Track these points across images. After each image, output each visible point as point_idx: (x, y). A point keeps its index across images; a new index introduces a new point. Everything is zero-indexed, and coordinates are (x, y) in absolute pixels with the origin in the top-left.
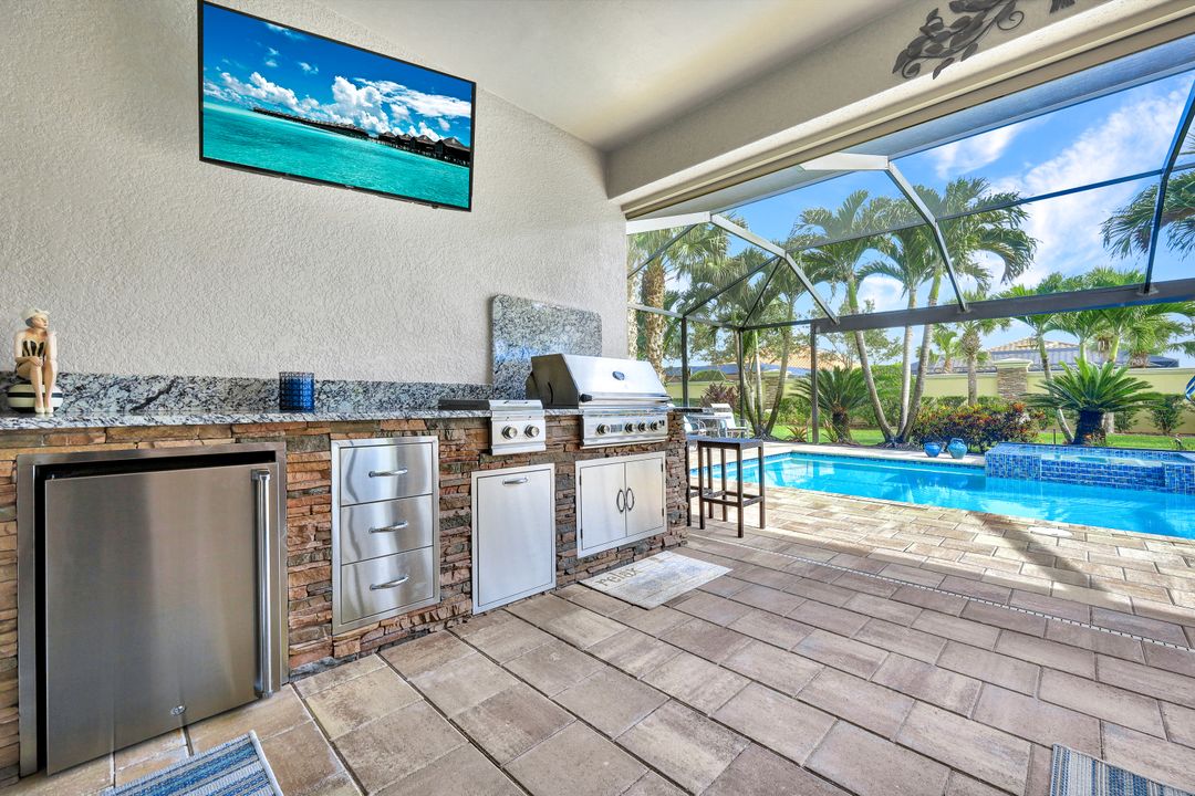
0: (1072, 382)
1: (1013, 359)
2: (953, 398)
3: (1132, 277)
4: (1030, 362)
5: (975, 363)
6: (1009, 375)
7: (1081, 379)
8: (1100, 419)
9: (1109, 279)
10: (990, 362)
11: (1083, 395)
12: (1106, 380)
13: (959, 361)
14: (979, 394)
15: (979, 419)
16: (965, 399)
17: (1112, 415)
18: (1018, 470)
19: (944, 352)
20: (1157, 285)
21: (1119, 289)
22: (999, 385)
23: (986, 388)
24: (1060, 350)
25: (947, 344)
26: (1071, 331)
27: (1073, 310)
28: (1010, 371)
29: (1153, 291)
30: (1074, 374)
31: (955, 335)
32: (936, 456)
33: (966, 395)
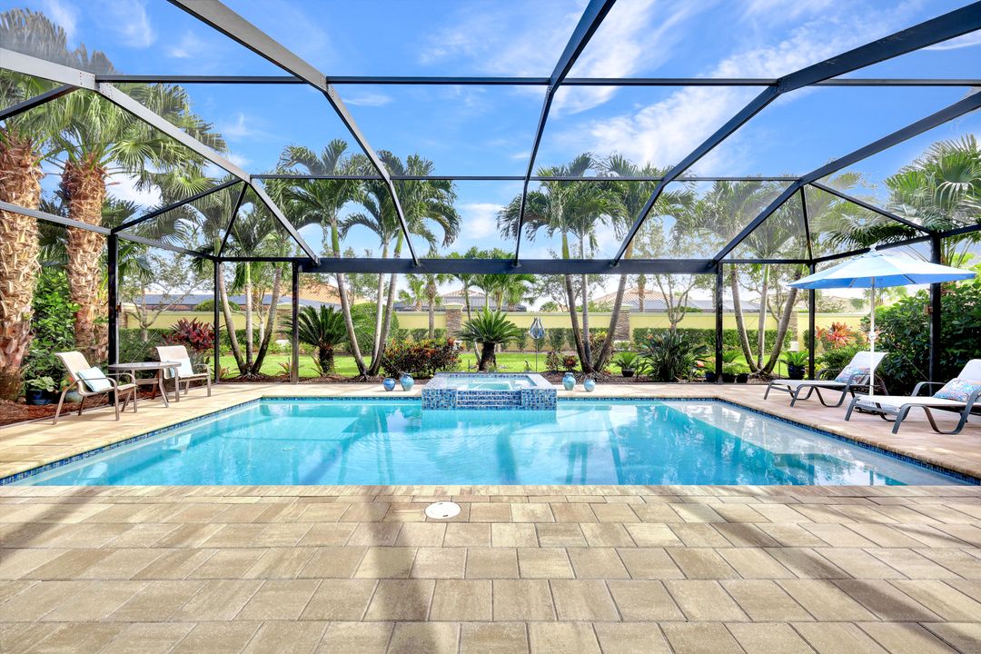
0: (480, 323)
1: (454, 304)
2: (420, 330)
3: (509, 255)
4: (462, 305)
5: (434, 304)
6: (452, 313)
7: (485, 321)
8: (493, 348)
9: (500, 255)
10: (443, 304)
11: (485, 332)
12: (497, 322)
13: (425, 302)
14: (436, 326)
15: (427, 351)
16: (426, 331)
17: (499, 345)
18: (443, 402)
19: (416, 295)
20: (521, 261)
21: (503, 261)
22: (447, 321)
23: (439, 322)
24: (479, 298)
25: (418, 289)
26: (482, 287)
27: (482, 273)
28: (452, 311)
29: (519, 265)
30: (482, 317)
31: (422, 283)
32: (391, 390)
33: (428, 328)
